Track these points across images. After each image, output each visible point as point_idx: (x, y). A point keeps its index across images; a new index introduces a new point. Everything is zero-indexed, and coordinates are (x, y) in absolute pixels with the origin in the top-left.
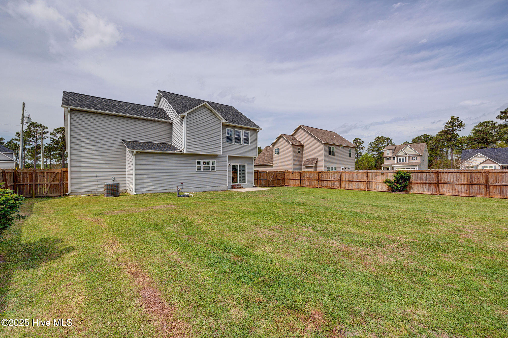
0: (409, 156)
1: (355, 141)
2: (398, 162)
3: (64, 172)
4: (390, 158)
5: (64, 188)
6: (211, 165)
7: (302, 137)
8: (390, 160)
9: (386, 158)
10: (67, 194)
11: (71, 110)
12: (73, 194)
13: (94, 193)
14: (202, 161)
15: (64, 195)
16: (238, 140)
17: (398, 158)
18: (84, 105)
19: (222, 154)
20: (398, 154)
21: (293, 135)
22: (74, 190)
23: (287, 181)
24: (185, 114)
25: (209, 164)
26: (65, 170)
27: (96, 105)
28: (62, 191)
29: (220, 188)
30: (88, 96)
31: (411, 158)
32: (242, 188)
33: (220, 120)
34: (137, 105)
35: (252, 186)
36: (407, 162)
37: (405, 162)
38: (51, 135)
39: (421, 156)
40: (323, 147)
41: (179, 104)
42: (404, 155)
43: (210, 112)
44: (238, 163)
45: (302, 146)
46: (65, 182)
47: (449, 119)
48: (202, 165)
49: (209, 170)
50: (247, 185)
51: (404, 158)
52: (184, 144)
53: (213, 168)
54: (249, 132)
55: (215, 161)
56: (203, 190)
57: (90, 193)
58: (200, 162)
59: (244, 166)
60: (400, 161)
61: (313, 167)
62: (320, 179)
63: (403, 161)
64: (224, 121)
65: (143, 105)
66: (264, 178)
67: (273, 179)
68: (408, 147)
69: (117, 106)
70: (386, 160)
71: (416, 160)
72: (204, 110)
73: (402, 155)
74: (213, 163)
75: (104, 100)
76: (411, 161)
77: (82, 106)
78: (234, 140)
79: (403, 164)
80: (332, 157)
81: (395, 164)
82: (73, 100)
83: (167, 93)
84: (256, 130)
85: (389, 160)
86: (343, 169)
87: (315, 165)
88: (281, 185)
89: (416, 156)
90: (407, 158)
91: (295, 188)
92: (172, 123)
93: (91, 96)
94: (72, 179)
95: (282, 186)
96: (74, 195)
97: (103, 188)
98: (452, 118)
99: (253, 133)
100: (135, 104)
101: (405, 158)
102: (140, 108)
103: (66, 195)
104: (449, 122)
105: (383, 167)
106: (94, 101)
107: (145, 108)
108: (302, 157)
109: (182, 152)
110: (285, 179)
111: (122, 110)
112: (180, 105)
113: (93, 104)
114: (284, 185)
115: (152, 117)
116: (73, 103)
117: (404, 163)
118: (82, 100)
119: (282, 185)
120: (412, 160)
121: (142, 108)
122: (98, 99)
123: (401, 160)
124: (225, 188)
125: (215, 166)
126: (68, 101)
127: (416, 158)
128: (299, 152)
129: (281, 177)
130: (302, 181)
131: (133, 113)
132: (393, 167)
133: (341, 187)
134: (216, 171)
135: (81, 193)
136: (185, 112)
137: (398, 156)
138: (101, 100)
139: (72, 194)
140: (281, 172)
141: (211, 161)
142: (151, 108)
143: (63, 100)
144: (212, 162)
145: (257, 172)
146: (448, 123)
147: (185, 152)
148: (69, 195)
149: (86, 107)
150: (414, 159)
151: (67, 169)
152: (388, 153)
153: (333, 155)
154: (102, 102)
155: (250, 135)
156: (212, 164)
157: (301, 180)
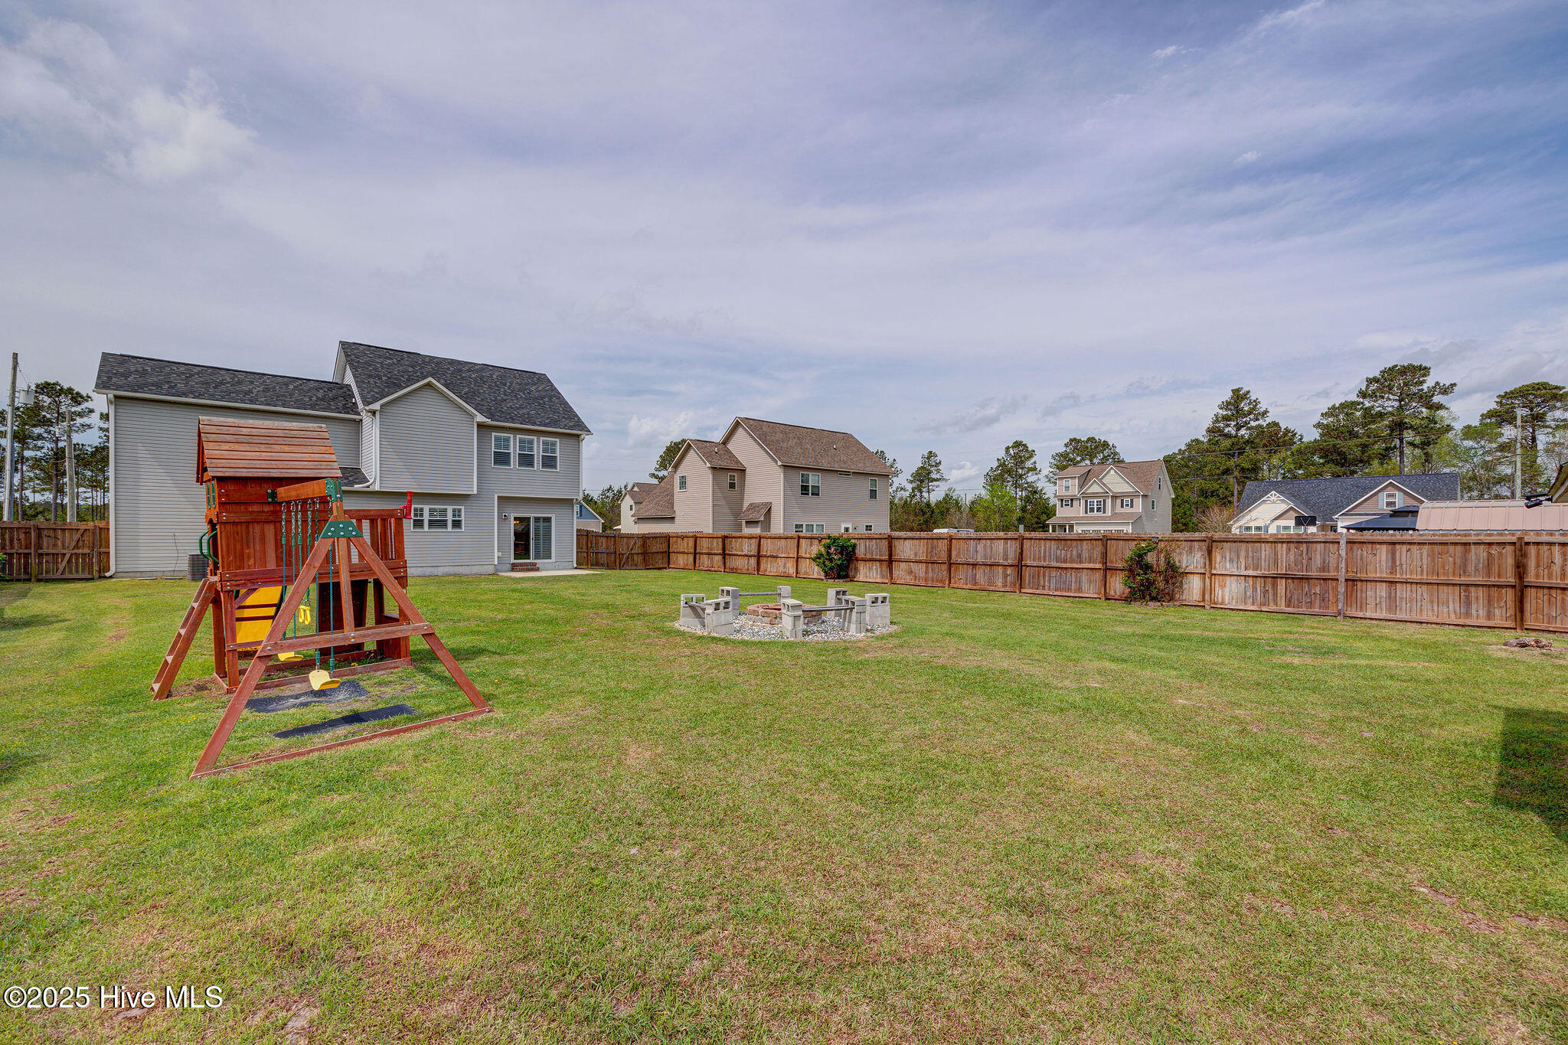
0: (1114, 497)
1: (1012, 452)
2: (1086, 513)
3: (101, 529)
4: (1072, 500)
5: (100, 562)
6: (450, 518)
7: (744, 449)
8: (1072, 506)
9: (1062, 500)
10: (107, 574)
11: (116, 397)
12: (121, 574)
13: (169, 574)
14: (426, 508)
15: (100, 577)
16: (526, 460)
17: (1086, 501)
18: (147, 385)
19: (475, 492)
20: (1086, 490)
21: (725, 442)
22: (122, 566)
23: (673, 557)
24: (376, 406)
25: (446, 516)
26: (102, 525)
27: (176, 385)
28: (96, 568)
29: (476, 570)
30: (161, 361)
31: (1119, 501)
32: (538, 570)
33: (472, 416)
34: (280, 380)
35: (571, 566)
36: (1109, 513)
37: (1104, 512)
38: (101, 419)
39: (1145, 496)
40: (779, 474)
41: (380, 379)
42: (1102, 493)
43: (444, 398)
44: (532, 513)
45: (743, 471)
46: (102, 550)
47: (1227, 396)
48: (426, 517)
49: (446, 528)
50: (557, 563)
51: (1100, 501)
52: (376, 472)
53: (457, 524)
54: (558, 440)
55: (463, 508)
56: (427, 573)
57: (159, 574)
58: (422, 510)
59: (548, 520)
60: (1092, 510)
61: (760, 525)
62: (727, 552)
63: (1099, 510)
64: (480, 418)
65: (297, 378)
66: (607, 548)
67: (633, 552)
68: (1112, 472)
69: (228, 383)
70: (1062, 506)
71: (1132, 507)
72: (428, 394)
73: (1097, 493)
74: (457, 513)
75: (200, 369)
76: (1119, 509)
77: (140, 388)
78: (514, 460)
79: (1098, 518)
80: (809, 499)
81: (1078, 518)
82: (122, 375)
83: (361, 348)
84: (578, 436)
85: (1068, 505)
86: (847, 529)
87: (762, 519)
88: (657, 566)
89: (1133, 496)
90: (1109, 502)
91: (684, 573)
92: (361, 420)
93: (169, 362)
94: (119, 548)
95: (660, 569)
96: (122, 577)
97: (185, 565)
98: (1236, 392)
99: (571, 442)
100: (275, 376)
101: (1104, 501)
102: (287, 385)
103: (105, 577)
104: (1226, 405)
105: (1053, 526)
106: (174, 374)
107: (301, 385)
108: (742, 498)
109: (371, 489)
110: (669, 553)
111: (237, 392)
112: (384, 378)
113: (168, 382)
114: (668, 565)
115: (309, 409)
116: (122, 381)
117: (1100, 514)
118: (144, 373)
119: (661, 566)
120: (1122, 507)
121: (291, 387)
122: (182, 369)
123: (1095, 506)
124: (490, 569)
125: (463, 518)
126: (109, 378)
127: (1132, 500)
128: (732, 486)
129: (656, 547)
130: (698, 556)
131: (263, 399)
132: (1071, 527)
133: (758, 570)
134: (463, 530)
135: (139, 575)
136: (376, 400)
137: (1086, 496)
138: (190, 371)
139: (118, 575)
140: (658, 535)
141: (450, 509)
142: (316, 384)
143: (99, 377)
144: (454, 510)
145: (587, 535)
146: (1222, 408)
147: (377, 488)
148: (111, 577)
149: (151, 392)
150: (1127, 505)
151: (108, 523)
152: (1067, 488)
153: (816, 494)
154: (191, 375)
155: (559, 447)
156: (454, 516)
157: (695, 554)
